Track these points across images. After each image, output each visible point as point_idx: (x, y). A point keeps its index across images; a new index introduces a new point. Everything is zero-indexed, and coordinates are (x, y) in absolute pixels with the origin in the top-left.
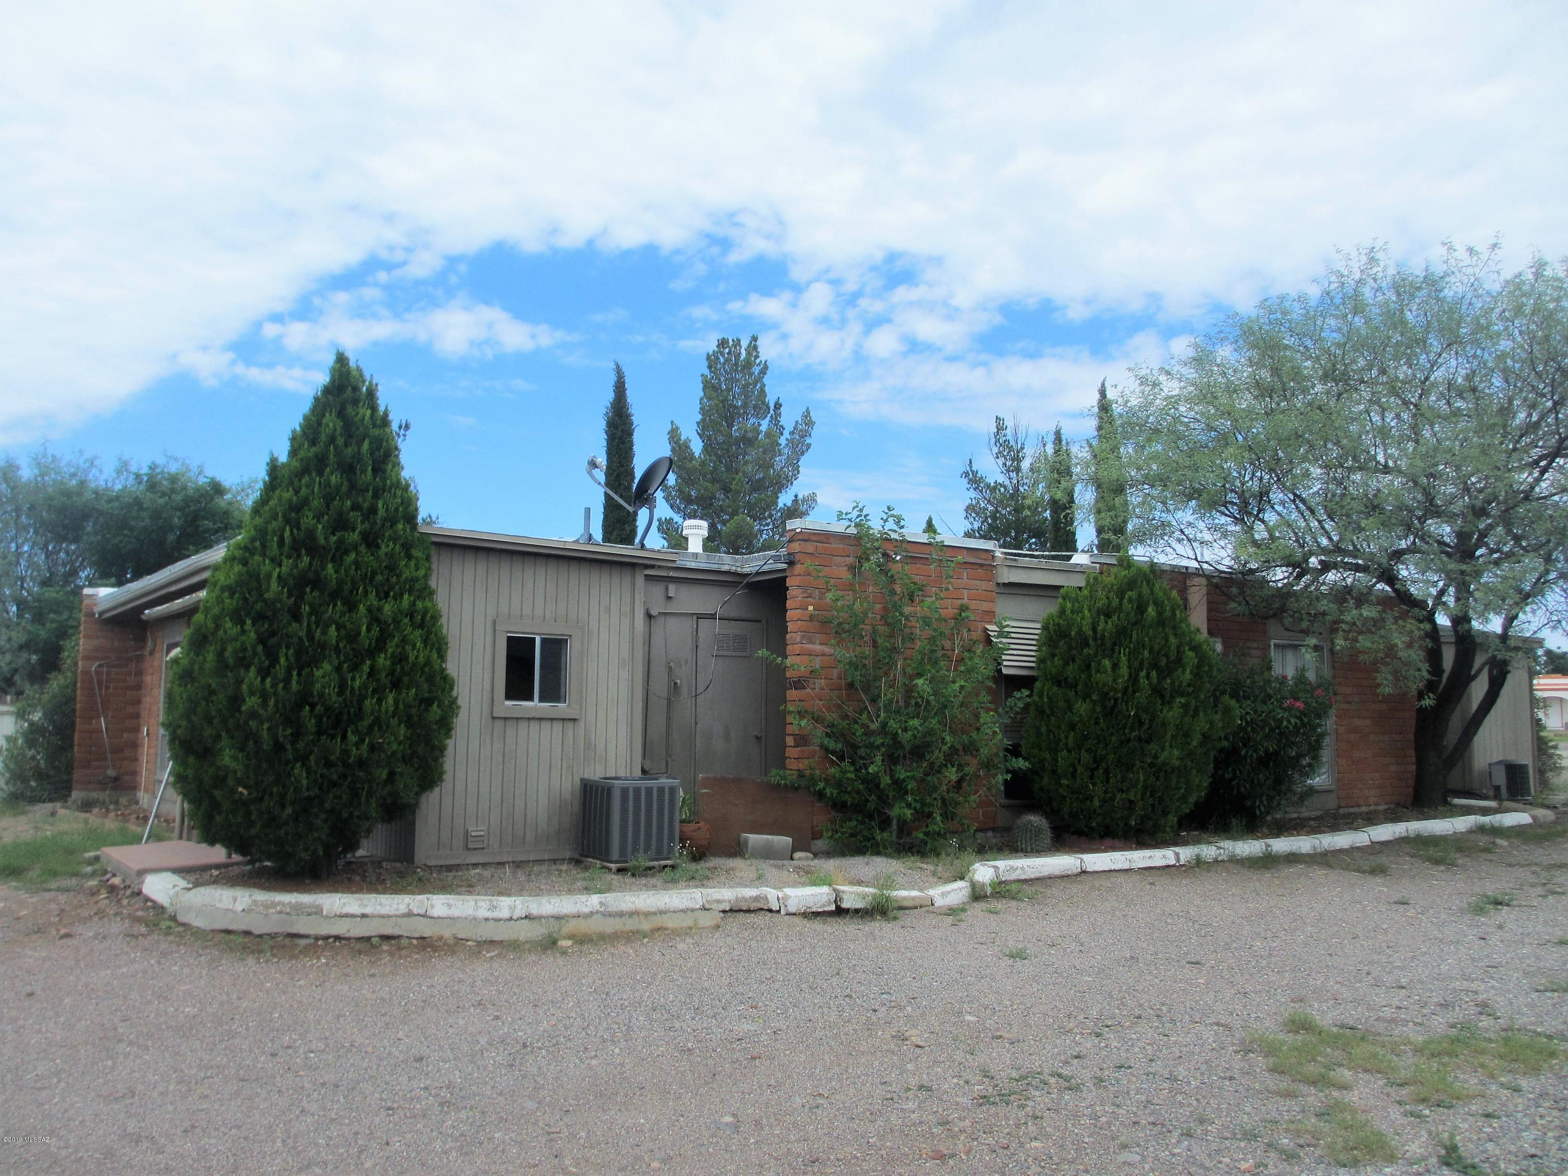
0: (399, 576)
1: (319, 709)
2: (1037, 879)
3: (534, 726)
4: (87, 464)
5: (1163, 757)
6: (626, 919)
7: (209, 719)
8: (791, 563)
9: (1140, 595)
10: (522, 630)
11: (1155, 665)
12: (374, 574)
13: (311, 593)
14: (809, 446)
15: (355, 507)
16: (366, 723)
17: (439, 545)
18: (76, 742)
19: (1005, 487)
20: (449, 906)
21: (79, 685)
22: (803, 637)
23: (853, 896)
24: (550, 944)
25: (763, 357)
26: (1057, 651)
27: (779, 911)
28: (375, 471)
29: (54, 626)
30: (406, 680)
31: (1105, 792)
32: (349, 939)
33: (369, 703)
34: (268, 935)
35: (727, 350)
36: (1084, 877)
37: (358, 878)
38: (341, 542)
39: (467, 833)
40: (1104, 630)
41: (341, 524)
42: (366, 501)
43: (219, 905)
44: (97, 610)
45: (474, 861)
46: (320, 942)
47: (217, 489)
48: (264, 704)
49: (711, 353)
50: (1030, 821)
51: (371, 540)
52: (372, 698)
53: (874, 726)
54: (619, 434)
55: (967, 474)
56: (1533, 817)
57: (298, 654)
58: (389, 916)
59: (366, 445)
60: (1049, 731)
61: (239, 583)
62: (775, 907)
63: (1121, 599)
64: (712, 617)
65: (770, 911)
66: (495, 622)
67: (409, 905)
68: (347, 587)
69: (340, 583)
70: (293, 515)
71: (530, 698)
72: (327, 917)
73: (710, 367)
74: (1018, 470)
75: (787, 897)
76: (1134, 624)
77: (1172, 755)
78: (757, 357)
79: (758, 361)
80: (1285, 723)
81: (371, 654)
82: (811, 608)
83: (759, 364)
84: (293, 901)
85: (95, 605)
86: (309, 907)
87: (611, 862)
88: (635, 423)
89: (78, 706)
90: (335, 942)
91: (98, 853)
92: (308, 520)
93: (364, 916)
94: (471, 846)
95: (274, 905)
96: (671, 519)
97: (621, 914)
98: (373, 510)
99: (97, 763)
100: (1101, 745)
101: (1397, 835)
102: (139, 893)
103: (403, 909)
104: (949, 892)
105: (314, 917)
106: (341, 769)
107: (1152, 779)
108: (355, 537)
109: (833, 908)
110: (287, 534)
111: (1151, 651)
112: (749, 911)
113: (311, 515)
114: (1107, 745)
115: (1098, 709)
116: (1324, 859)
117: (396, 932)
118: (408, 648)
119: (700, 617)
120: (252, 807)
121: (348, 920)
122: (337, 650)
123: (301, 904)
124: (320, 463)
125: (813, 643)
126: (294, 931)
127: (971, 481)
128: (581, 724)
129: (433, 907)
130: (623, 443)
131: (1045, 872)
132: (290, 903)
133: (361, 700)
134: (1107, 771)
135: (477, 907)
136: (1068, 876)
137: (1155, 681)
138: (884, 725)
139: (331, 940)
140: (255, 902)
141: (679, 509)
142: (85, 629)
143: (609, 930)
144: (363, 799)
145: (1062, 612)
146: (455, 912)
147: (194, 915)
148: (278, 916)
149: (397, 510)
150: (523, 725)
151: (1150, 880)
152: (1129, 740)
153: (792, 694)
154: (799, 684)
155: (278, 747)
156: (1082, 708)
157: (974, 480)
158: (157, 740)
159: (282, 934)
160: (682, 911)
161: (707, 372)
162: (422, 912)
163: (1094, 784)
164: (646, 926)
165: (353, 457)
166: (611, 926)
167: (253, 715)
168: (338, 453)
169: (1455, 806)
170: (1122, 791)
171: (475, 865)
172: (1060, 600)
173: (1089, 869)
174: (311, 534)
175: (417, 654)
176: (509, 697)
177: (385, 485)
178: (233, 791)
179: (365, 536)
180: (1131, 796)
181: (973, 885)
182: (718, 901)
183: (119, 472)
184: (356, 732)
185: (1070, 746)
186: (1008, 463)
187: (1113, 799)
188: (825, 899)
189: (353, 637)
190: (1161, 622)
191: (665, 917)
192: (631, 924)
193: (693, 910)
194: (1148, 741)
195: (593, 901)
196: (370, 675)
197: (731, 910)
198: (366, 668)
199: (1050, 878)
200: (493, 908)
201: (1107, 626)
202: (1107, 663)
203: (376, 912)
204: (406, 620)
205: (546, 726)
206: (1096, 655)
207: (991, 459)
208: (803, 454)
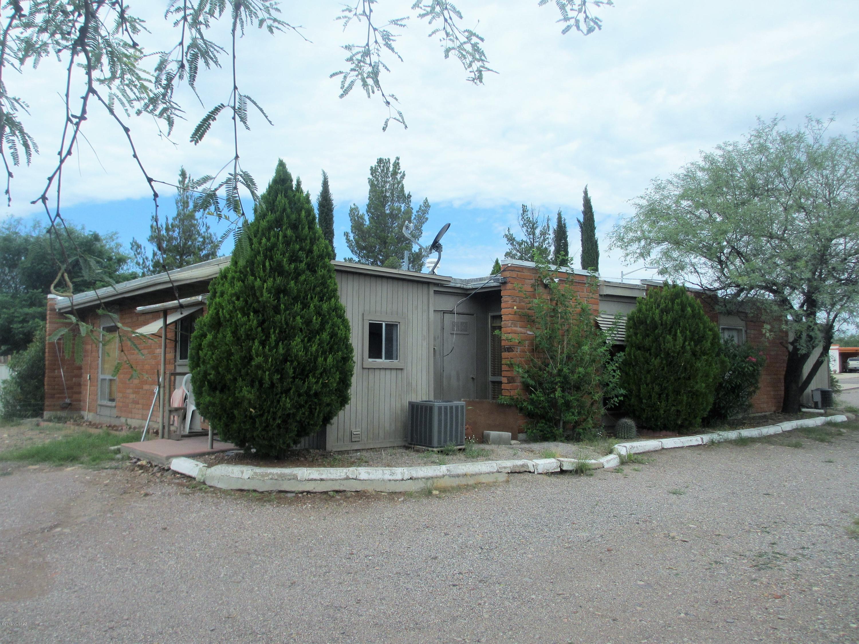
0: (328, 288)
1: (295, 363)
2: (644, 453)
3: (383, 372)
4: (16, 223)
5: (696, 387)
6: (461, 478)
7: (228, 370)
8: (504, 283)
9: (682, 302)
10: (376, 319)
11: (692, 339)
12: (315, 287)
13: (284, 297)
14: (427, 219)
15: (301, 249)
16: (318, 372)
17: (337, 271)
18: (46, 383)
19: (527, 243)
20: (369, 473)
21: (47, 350)
22: (512, 324)
23: (569, 464)
24: (428, 493)
25: (402, 169)
26: (638, 331)
27: (534, 472)
28: (310, 228)
29: (6, 316)
30: (336, 347)
31: (667, 406)
32: (315, 493)
33: (320, 360)
34: (267, 491)
35: (382, 165)
36: (664, 451)
37: (302, 459)
38: (296, 268)
39: (351, 433)
40: (666, 320)
41: (294, 259)
42: (307, 245)
43: (232, 475)
44: (57, 307)
45: (356, 448)
46: (300, 495)
47: (96, 238)
48: (266, 361)
49: (374, 166)
50: (626, 422)
51: (312, 268)
52: (321, 357)
53: (555, 372)
54: (326, 210)
55: (506, 236)
56: (847, 417)
57: (281, 332)
58: (336, 480)
59: (303, 213)
60: (635, 374)
61: (241, 292)
62: (532, 471)
63: (673, 303)
64: (451, 312)
65: (530, 472)
66: (363, 314)
67: (346, 473)
68: (302, 295)
69: (299, 291)
70: (268, 253)
71: (381, 358)
72: (301, 481)
73: (372, 174)
74: (534, 234)
75: (537, 465)
76: (680, 317)
77: (701, 386)
78: (399, 169)
79: (399, 171)
80: (746, 369)
81: (318, 332)
82: (515, 308)
83: (400, 173)
84: (279, 472)
85: (56, 304)
86: (289, 475)
87: (433, 447)
88: (334, 205)
89: (47, 363)
90: (307, 494)
91: (119, 446)
92: (278, 256)
93: (322, 480)
94: (353, 440)
95: (267, 475)
96: (352, 258)
97: (458, 476)
98: (311, 251)
99: (58, 395)
100: (665, 381)
101: (794, 427)
102: (169, 469)
103: (343, 476)
104: (610, 460)
105: (291, 481)
106: (305, 398)
107: (690, 400)
108: (303, 266)
109: (559, 470)
110: (267, 264)
111: (690, 331)
112: (519, 473)
113: (279, 253)
114: (668, 381)
115: (664, 362)
116: (768, 440)
117: (342, 488)
118: (336, 329)
119: (445, 312)
120: (257, 420)
121: (313, 482)
122: (301, 330)
123: (284, 474)
124: (278, 223)
125: (517, 327)
126: (283, 489)
127: (509, 240)
128: (405, 371)
129: (360, 474)
130: (328, 215)
131: (647, 449)
132: (277, 473)
133: (316, 359)
134: (667, 395)
135: (384, 474)
136: (657, 451)
137: (693, 346)
138: (560, 371)
139: (305, 494)
140: (256, 473)
141: (356, 253)
142: (50, 318)
143: (454, 485)
144: (316, 414)
145: (640, 311)
146: (372, 477)
147: (216, 481)
148: (269, 481)
149: (323, 251)
150: (377, 372)
151: (698, 452)
152: (679, 379)
153: (505, 354)
154: (510, 349)
155: (273, 385)
156: (656, 362)
157: (511, 239)
158: (97, 381)
159: (274, 491)
160: (488, 473)
161: (371, 177)
162: (354, 477)
163: (661, 402)
164: (471, 482)
165: (296, 220)
166: (456, 482)
167: (259, 367)
168: (288, 217)
169: (804, 412)
170: (674, 405)
171: (357, 451)
172: (638, 304)
173: (665, 447)
174: (280, 264)
175: (341, 333)
176: (370, 357)
177: (315, 236)
178: (246, 410)
179: (308, 265)
180: (679, 408)
181: (620, 456)
182: (505, 468)
183: (34, 227)
184: (314, 376)
185: (648, 381)
186: (529, 230)
187: (669, 410)
188: (555, 465)
189: (308, 322)
190: (694, 316)
191: (481, 476)
192: (463, 481)
193: (493, 473)
194: (689, 378)
195: (443, 469)
196: (319, 345)
197: (511, 472)
198: (317, 341)
199: (649, 452)
200: (392, 474)
201: (668, 318)
202: (669, 337)
203: (328, 478)
204: (334, 313)
205: (388, 372)
206: (662, 333)
207: (520, 228)
208: (424, 223)
